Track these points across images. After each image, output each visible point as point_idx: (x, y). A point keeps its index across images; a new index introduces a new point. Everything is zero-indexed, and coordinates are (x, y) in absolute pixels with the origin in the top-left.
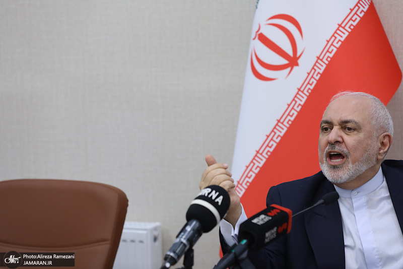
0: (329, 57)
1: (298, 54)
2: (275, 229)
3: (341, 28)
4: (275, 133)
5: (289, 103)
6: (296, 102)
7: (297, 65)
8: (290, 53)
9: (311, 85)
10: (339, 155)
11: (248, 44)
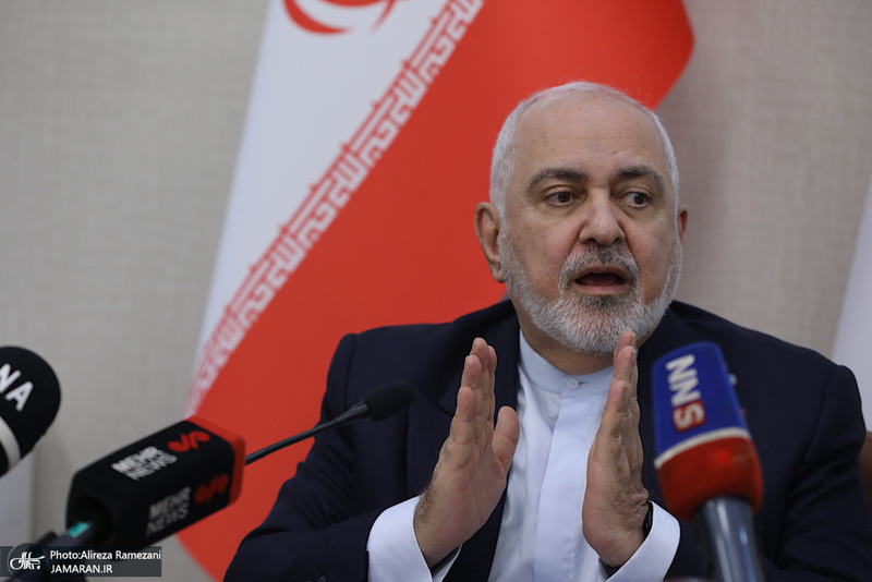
2: (185, 494)
4: (336, 182)
6: (397, 97)
9: (439, 53)
10: (618, 278)
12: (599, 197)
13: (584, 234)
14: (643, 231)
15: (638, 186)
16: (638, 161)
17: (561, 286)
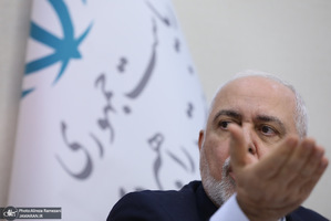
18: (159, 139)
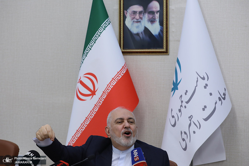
0: (108, 92)
1: (96, 90)
3: (113, 80)
4: (85, 123)
5: (91, 111)
6: (94, 110)
7: (95, 95)
8: (92, 89)
9: (100, 103)
11: (76, 85)
12: (126, 121)
13: (124, 127)
14: (133, 126)
15: (131, 120)
16: (131, 117)
17: (121, 135)
18: (192, 117)
